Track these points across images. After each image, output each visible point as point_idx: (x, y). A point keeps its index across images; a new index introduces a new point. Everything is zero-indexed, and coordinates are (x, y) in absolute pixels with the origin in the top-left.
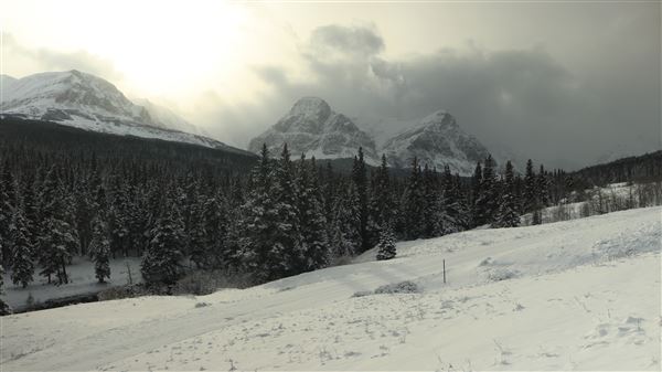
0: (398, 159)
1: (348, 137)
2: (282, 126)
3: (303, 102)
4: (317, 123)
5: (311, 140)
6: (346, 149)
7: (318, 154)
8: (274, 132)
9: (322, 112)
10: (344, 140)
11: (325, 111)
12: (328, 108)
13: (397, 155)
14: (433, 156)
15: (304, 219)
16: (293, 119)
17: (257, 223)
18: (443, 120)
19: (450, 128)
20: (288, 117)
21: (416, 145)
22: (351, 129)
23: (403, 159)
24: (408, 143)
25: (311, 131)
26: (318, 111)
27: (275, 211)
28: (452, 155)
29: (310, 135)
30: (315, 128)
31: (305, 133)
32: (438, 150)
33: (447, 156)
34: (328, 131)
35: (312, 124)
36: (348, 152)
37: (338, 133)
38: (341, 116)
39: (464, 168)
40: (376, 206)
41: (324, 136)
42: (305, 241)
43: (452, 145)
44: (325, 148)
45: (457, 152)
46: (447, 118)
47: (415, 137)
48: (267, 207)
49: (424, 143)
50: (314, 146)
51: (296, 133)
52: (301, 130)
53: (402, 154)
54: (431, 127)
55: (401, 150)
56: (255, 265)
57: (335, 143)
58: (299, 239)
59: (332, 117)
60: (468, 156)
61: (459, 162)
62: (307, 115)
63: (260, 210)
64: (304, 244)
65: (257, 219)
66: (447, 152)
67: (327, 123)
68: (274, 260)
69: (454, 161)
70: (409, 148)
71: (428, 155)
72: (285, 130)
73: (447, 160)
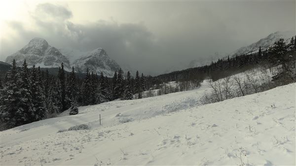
0: (80, 69)
1: (57, 58)
2: (24, 51)
3: (35, 40)
4: (42, 51)
5: (38, 58)
6: (55, 63)
7: (42, 65)
8: (19, 54)
9: (44, 45)
10: (54, 59)
11: (45, 45)
12: (47, 44)
13: (80, 67)
14: (96, 68)
15: (34, 96)
16: (29, 48)
17: (9, 98)
18: (101, 52)
19: (104, 56)
20: (27, 47)
21: (88, 62)
22: (58, 54)
23: (82, 69)
24: (85, 62)
25: (38, 54)
26: (42, 45)
27: (19, 93)
28: (104, 68)
29: (38, 56)
30: (40, 53)
31: (36, 55)
32: (98, 65)
33: (101, 68)
34: (46, 55)
35: (39, 51)
36: (56, 65)
37: (52, 56)
38: (54, 48)
39: (109, 74)
40: (69, 90)
41: (44, 57)
42: (34, 106)
43: (104, 63)
44: (45, 63)
45: (107, 66)
46: (103, 52)
47: (88, 59)
48: (15, 90)
49: (92, 62)
50: (40, 62)
51: (31, 55)
52: (34, 53)
53: (82, 67)
54: (95, 55)
55: (82, 64)
56: (8, 119)
57: (50, 60)
58: (31, 106)
59: (49, 48)
60: (111, 68)
61: (107, 71)
62: (36, 47)
63: (11, 92)
64: (34, 108)
65: (9, 96)
66: (102, 66)
67: (46, 51)
68: (18, 116)
69: (105, 71)
70: (85, 64)
71: (94, 68)
72: (25, 53)
73: (102, 70)
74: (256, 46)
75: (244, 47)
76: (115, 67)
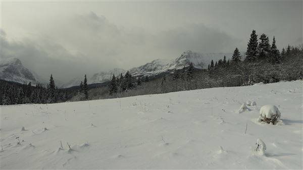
14: (13, 75)
18: (16, 61)
19: (19, 65)
21: (7, 70)
28: (20, 76)
32: (14, 73)
33: (18, 75)
39: (22, 80)
43: (19, 72)
45: (21, 74)
46: (18, 61)
47: (6, 67)
49: (10, 70)
54: (12, 64)
60: (26, 77)
66: (18, 74)
69: (21, 78)
70: (3, 71)
71: (11, 75)
73: (18, 78)
74: (143, 68)
75: (135, 68)
76: (28, 75)
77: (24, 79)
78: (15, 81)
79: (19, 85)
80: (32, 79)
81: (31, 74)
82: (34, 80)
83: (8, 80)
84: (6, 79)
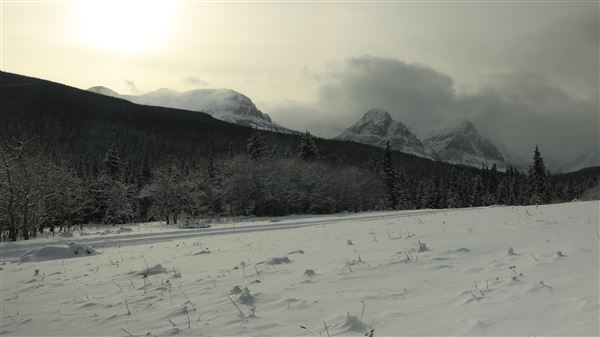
0: (438, 155)
1: (406, 139)
2: (356, 129)
3: (371, 113)
4: (383, 128)
5: (379, 140)
6: (406, 148)
8: (350, 133)
10: (404, 141)
11: (388, 120)
12: (389, 117)
13: (437, 152)
14: (462, 154)
16: (365, 125)
18: (467, 127)
19: (471, 133)
20: (361, 123)
21: (451, 145)
22: (407, 133)
23: (441, 155)
24: (443, 144)
25: (379, 134)
26: (384, 119)
28: (474, 153)
29: (379, 137)
30: (382, 131)
31: (375, 136)
32: (465, 149)
33: (470, 153)
34: (391, 134)
35: (380, 129)
37: (399, 136)
38: (400, 124)
39: (479, 162)
41: (388, 138)
43: (473, 145)
46: (469, 126)
47: (449, 140)
49: (458, 143)
51: (368, 135)
52: (372, 133)
53: (441, 151)
54: (459, 132)
55: (441, 146)
57: (397, 143)
59: (393, 125)
60: (485, 154)
61: (480, 159)
62: (376, 122)
66: (471, 151)
67: (390, 129)
69: (476, 158)
70: (446, 148)
71: (458, 153)
72: (359, 133)
73: (471, 157)
76: (490, 151)
77: (482, 160)
78: (466, 164)
79: (475, 171)
80: (497, 158)
81: (495, 149)
82: (502, 159)
83: (455, 163)
84: (450, 162)
